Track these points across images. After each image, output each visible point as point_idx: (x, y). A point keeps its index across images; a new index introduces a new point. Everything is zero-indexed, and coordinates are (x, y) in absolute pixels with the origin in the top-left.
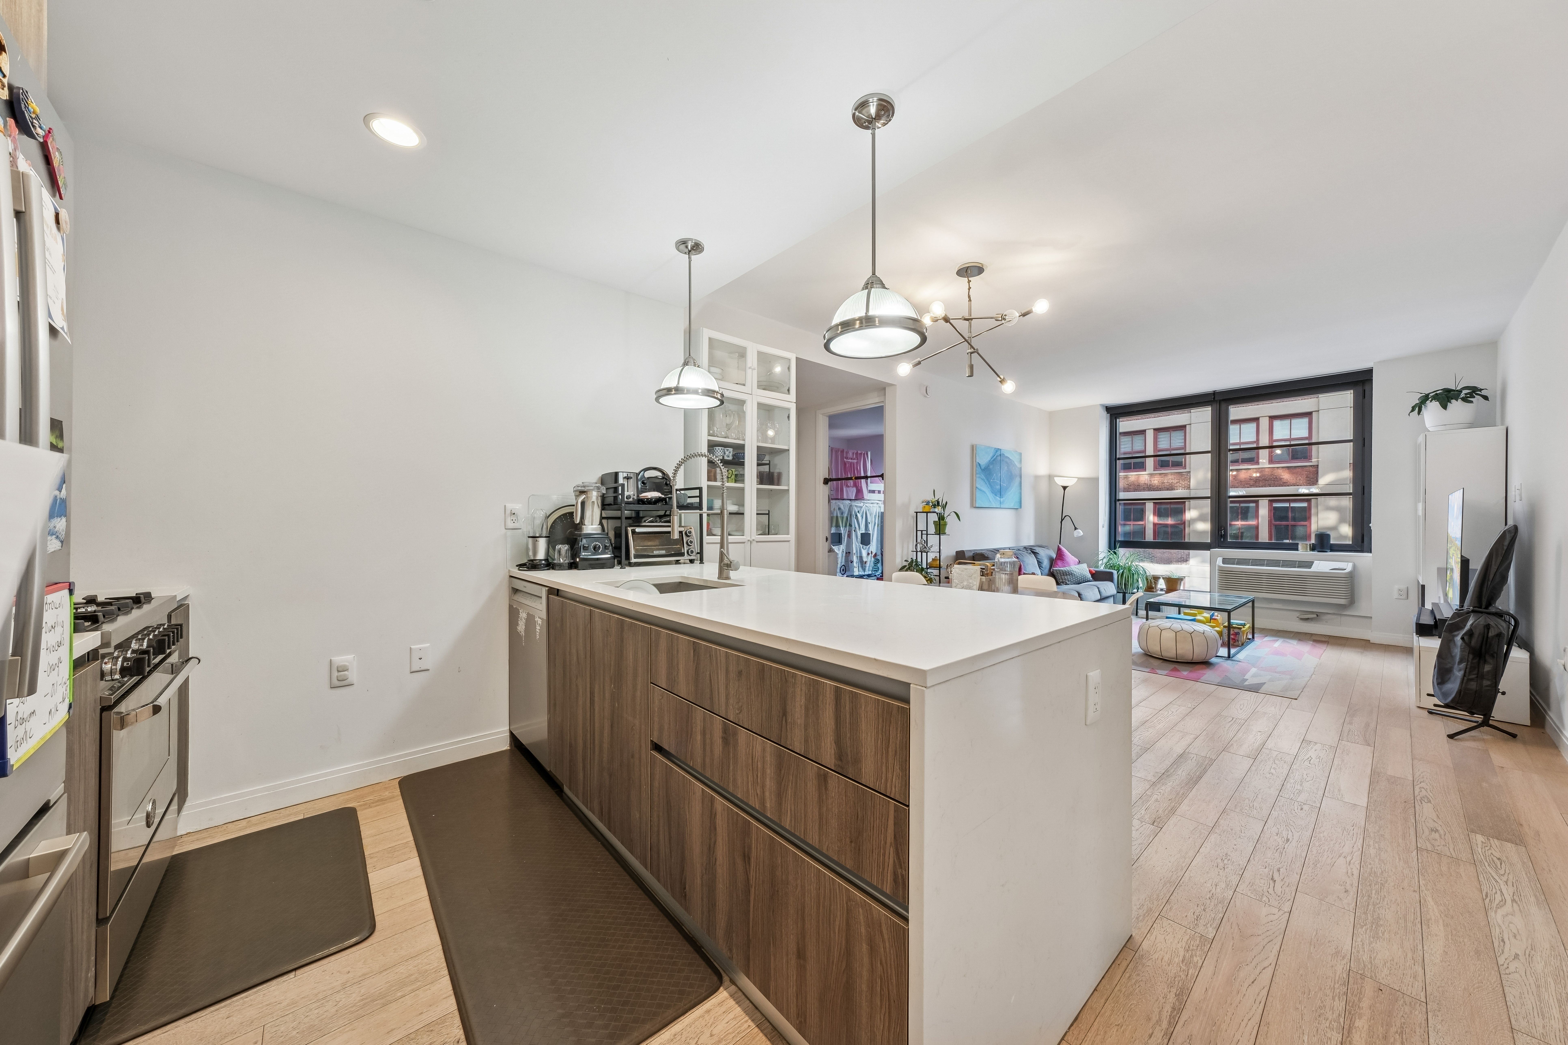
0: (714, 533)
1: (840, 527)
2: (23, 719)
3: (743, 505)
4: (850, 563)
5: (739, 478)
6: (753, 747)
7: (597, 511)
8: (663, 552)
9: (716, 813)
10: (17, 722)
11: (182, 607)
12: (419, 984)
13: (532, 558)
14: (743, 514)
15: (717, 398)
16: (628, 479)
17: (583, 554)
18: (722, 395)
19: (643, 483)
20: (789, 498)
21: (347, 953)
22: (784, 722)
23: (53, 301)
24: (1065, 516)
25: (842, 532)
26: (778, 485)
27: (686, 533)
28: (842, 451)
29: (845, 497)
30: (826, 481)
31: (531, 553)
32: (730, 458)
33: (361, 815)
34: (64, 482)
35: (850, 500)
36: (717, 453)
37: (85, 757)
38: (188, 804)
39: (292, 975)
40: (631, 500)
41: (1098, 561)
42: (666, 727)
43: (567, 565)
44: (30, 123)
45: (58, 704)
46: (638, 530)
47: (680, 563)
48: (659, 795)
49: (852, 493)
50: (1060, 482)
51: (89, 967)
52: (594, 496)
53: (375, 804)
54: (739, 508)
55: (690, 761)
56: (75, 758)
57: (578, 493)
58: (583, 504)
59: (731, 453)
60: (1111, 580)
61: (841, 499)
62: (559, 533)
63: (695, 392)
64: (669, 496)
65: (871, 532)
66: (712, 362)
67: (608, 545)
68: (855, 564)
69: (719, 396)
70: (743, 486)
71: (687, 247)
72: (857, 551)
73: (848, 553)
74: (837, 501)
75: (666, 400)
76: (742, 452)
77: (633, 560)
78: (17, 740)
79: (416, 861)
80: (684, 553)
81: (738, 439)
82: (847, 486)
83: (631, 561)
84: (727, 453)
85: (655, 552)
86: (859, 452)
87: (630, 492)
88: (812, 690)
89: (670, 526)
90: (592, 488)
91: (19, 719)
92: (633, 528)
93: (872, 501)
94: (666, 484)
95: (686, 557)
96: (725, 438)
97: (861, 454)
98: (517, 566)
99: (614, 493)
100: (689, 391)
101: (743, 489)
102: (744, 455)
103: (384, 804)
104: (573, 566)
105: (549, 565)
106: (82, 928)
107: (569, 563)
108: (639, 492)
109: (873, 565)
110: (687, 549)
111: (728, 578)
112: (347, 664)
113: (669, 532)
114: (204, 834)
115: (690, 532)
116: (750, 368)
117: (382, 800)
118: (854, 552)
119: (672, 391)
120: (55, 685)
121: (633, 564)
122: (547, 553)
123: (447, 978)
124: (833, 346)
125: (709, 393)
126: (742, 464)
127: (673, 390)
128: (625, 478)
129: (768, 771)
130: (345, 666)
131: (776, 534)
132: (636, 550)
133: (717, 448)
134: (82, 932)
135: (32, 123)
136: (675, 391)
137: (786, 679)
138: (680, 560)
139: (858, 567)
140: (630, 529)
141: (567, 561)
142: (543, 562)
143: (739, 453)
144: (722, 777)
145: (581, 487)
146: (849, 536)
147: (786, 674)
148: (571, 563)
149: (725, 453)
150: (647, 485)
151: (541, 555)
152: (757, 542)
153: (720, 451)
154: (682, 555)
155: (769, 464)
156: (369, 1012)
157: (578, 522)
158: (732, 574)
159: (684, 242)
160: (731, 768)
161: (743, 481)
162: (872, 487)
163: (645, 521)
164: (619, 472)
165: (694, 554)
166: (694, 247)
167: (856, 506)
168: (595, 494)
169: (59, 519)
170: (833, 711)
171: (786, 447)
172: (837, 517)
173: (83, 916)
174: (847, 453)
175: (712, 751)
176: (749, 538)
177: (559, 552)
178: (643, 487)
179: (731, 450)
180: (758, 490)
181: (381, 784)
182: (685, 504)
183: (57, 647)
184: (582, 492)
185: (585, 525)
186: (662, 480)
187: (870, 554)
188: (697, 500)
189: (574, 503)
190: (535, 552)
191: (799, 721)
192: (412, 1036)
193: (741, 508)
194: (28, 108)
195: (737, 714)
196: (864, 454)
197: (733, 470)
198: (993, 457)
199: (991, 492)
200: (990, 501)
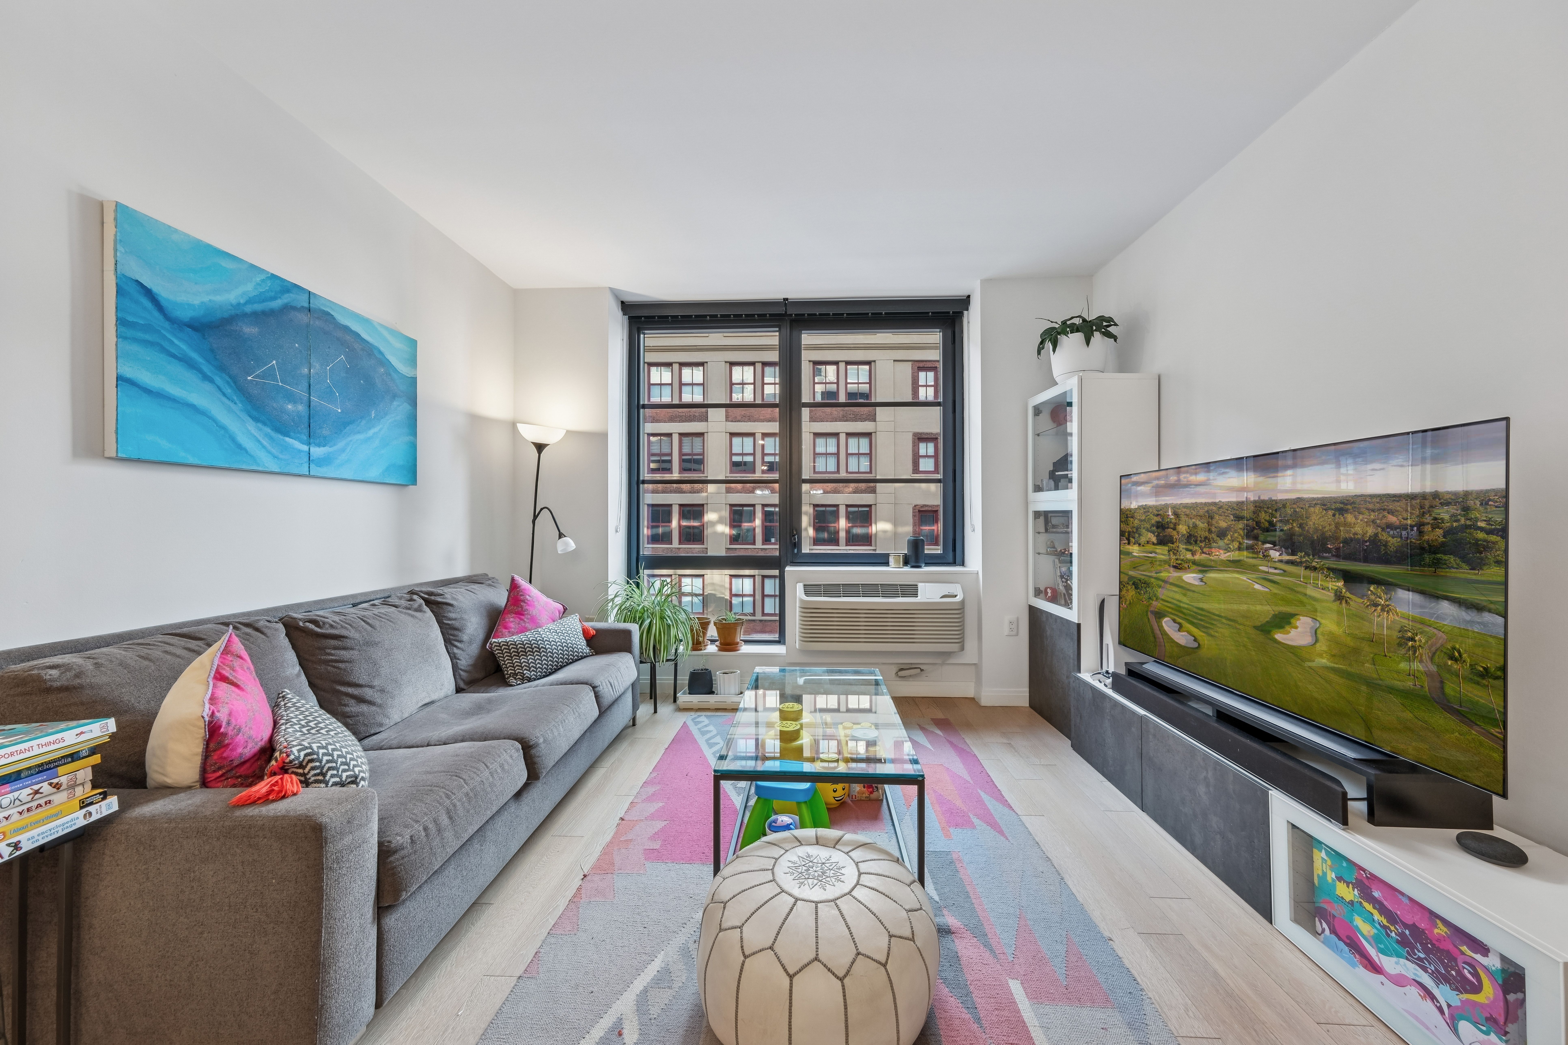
24: (542, 509)
41: (607, 601)
50: (530, 433)
60: (628, 649)
198: (263, 301)
199: (250, 416)
200: (240, 447)
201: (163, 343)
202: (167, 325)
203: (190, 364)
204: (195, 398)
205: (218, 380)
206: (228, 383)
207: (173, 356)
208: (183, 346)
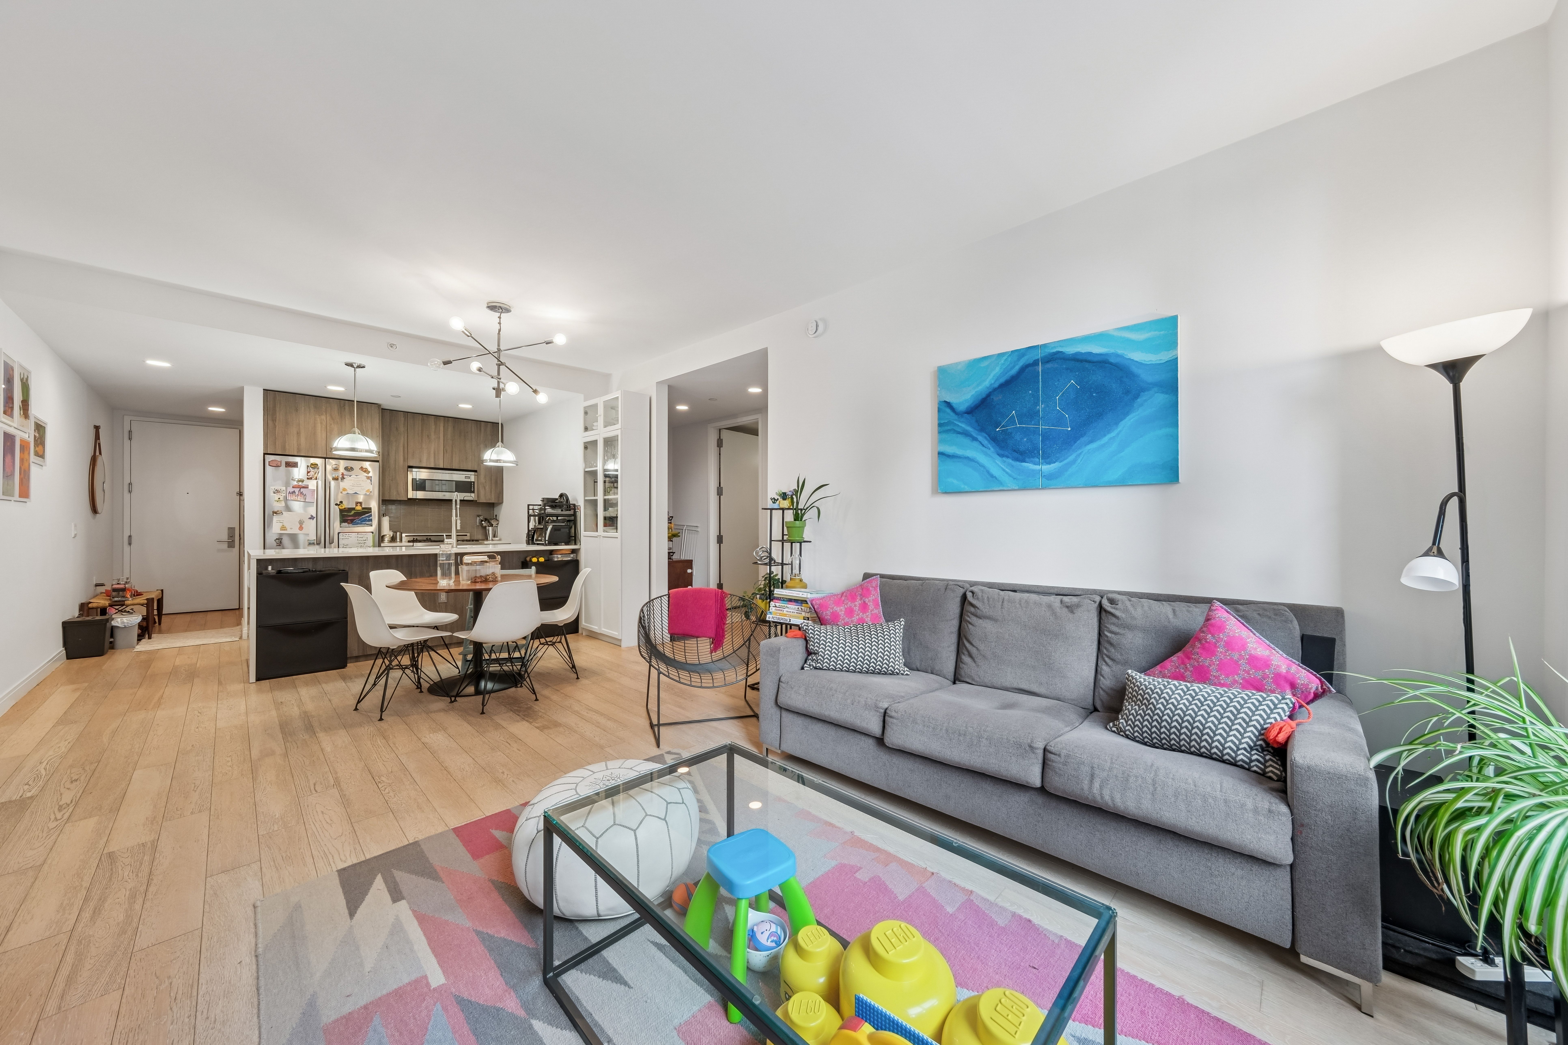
116: (599, 416)
180: (605, 500)
198: (1006, 373)
199: (998, 455)
200: (992, 476)
201: (954, 428)
202: (956, 417)
203: (966, 434)
204: (970, 453)
205: (980, 438)
206: (985, 438)
207: (959, 433)
208: (963, 425)
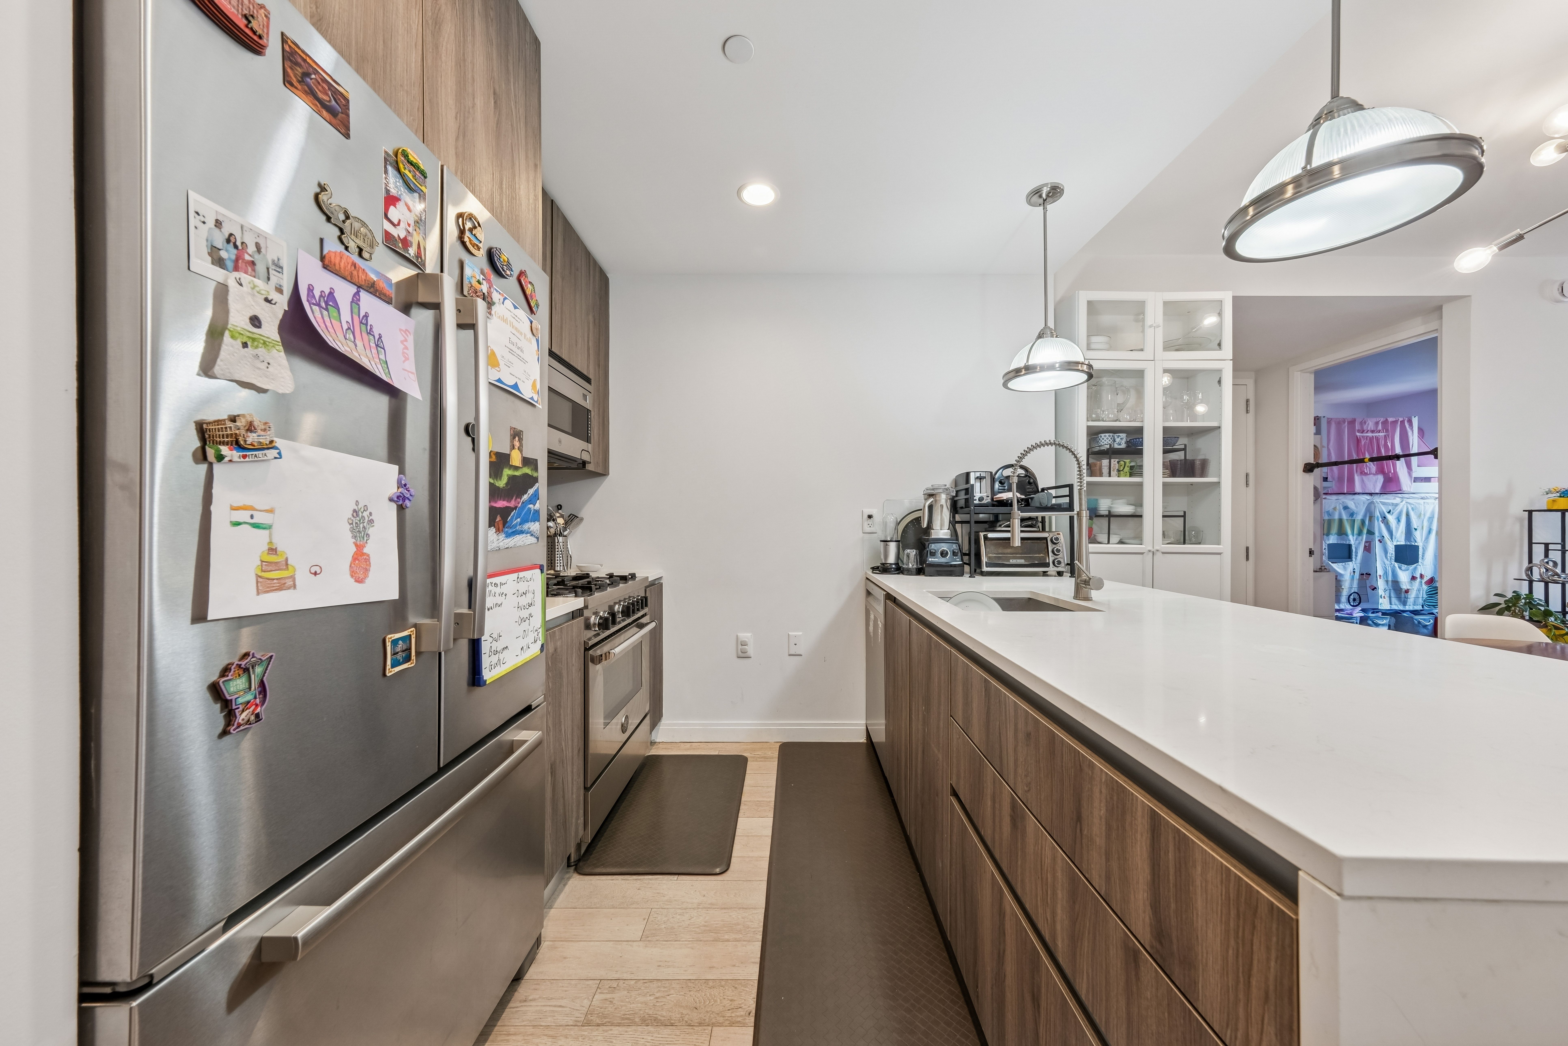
0: (1099, 540)
1: (1347, 535)
2: (497, 651)
3: (1141, 505)
4: (1369, 590)
5: (1138, 470)
6: (1042, 847)
7: (946, 514)
8: (1022, 561)
9: (1005, 913)
10: (491, 653)
11: (656, 586)
12: (741, 936)
13: (884, 562)
14: (1141, 516)
15: (1083, 371)
16: (980, 479)
17: (930, 559)
18: (1090, 366)
19: (1001, 482)
20: (1220, 494)
21: (708, 879)
22: (1078, 831)
23: (522, 381)
25: (1352, 542)
26: (1202, 476)
27: (1051, 540)
28: (1352, 422)
29: (1358, 489)
30: (1309, 468)
31: (882, 557)
32: (1123, 446)
33: (750, 766)
34: (538, 499)
35: (1371, 494)
36: (1103, 441)
37: (572, 680)
38: (664, 721)
39: (676, 877)
40: (984, 502)
42: (962, 775)
43: (915, 570)
44: (500, 268)
45: (530, 644)
46: (991, 535)
47: (1047, 576)
48: (956, 852)
49: (1376, 482)
51: (578, 816)
52: (943, 499)
53: (760, 759)
54: (1136, 509)
55: (982, 828)
56: (564, 679)
57: (926, 496)
58: (931, 507)
59: (1124, 440)
61: (1350, 494)
62: (911, 538)
63: (1051, 367)
64: (1032, 496)
65: (1420, 543)
66: (1094, 330)
67: (957, 551)
68: (1381, 592)
69: (1085, 368)
70: (1141, 481)
71: (1041, 196)
72: (1386, 573)
73: (1366, 575)
74: (1341, 497)
75: (1016, 384)
76: (1139, 436)
77: (985, 569)
78: (491, 664)
79: (769, 821)
80: (1049, 563)
81: (1135, 421)
82: (1363, 473)
83: (983, 570)
84: (1118, 440)
85: (1011, 561)
86: (1390, 420)
87: (981, 492)
88: (1115, 798)
89: (1009, 531)
90: (941, 491)
91: (493, 651)
92: (985, 533)
93: (1423, 495)
94: (1030, 483)
95: (1052, 569)
96: (1116, 421)
97: (1396, 422)
98: (871, 568)
99: (965, 495)
100: (1043, 368)
101: (1141, 485)
102: (1142, 441)
103: (765, 761)
104: (920, 572)
105: (899, 569)
106: (572, 790)
107: (916, 569)
108: (993, 493)
109: (1425, 596)
110: (1053, 558)
111: (1087, 599)
112: (747, 640)
113: (1008, 539)
114: (669, 746)
115: (1057, 539)
116: (1150, 326)
117: (765, 758)
118: (1380, 572)
119: (1021, 372)
120: (527, 632)
121: (984, 574)
122: (898, 557)
123: (758, 945)
124: (1242, 246)
125: (1070, 366)
126: (1140, 452)
127: (1023, 370)
128: (978, 478)
129: (1060, 895)
130: (745, 641)
131: (1200, 543)
132: (989, 558)
133: (1103, 435)
134: (572, 794)
135: (503, 268)
136: (1025, 371)
137: (1080, 766)
138: (1048, 572)
139: (1390, 597)
140: (982, 534)
141: (915, 566)
142: (894, 566)
143: (1136, 439)
144: (1010, 868)
145: (930, 489)
146: (1368, 548)
147: (1081, 760)
148: (918, 568)
149: (1114, 441)
150: (1005, 485)
151: (892, 559)
152: (1163, 553)
153: (1107, 439)
154: (1047, 565)
155: (1184, 449)
156: (705, 939)
157: (925, 525)
158: (1094, 594)
159: (1037, 192)
160: (1019, 863)
161: (1141, 475)
162: (1419, 472)
163: (1000, 526)
164: (970, 472)
165: (1063, 565)
166: (1050, 193)
167: (1383, 504)
168: (943, 496)
169: (533, 523)
170: (1147, 848)
171: (1215, 424)
172: (1341, 521)
173: (572, 782)
174: (1363, 423)
175: (1001, 828)
176: (1150, 548)
177: (908, 556)
178: (1000, 488)
179: (1123, 435)
180: (1165, 485)
181: (768, 744)
182: (1049, 505)
183: (527, 607)
184: (931, 495)
185: (933, 529)
186: (1024, 479)
187: (1419, 579)
188: (1067, 500)
189: (922, 508)
190: (886, 556)
191: (1098, 840)
192: (723, 983)
193: (1139, 509)
194: (499, 260)
195: (1026, 791)
196: (1402, 422)
197: (1127, 461)
